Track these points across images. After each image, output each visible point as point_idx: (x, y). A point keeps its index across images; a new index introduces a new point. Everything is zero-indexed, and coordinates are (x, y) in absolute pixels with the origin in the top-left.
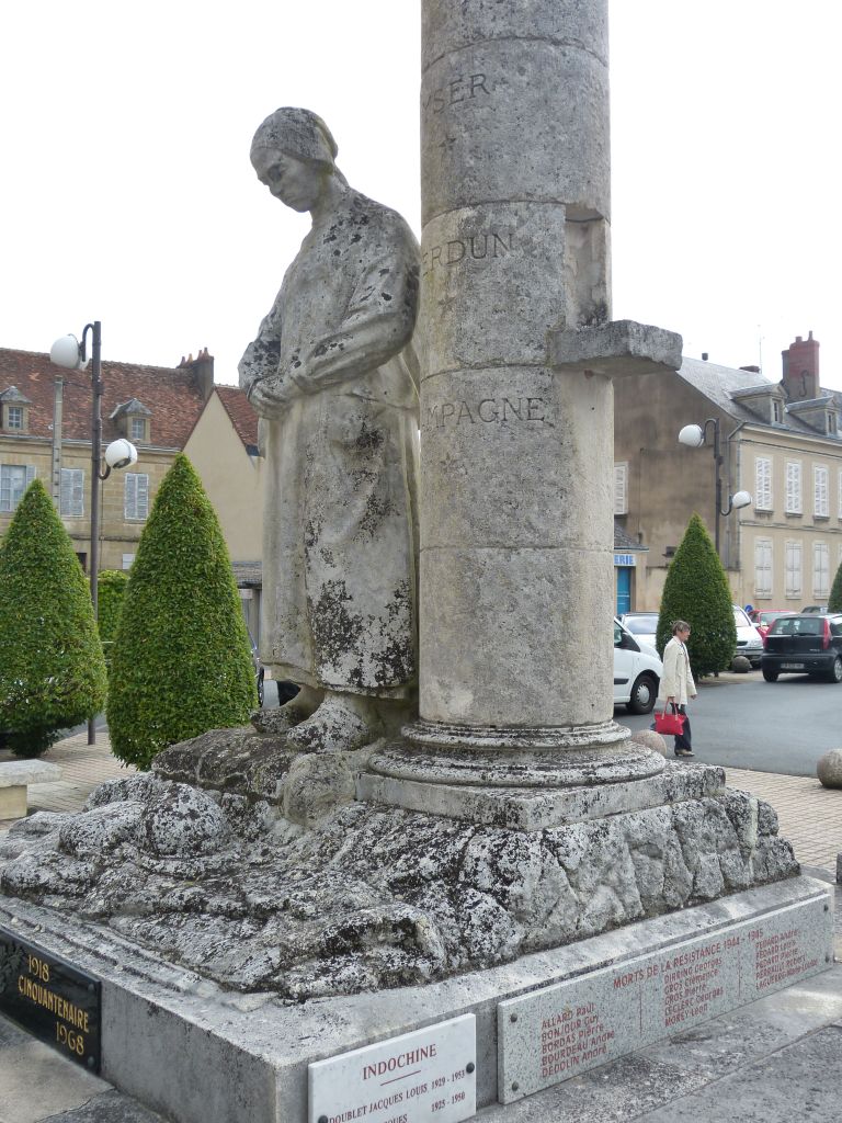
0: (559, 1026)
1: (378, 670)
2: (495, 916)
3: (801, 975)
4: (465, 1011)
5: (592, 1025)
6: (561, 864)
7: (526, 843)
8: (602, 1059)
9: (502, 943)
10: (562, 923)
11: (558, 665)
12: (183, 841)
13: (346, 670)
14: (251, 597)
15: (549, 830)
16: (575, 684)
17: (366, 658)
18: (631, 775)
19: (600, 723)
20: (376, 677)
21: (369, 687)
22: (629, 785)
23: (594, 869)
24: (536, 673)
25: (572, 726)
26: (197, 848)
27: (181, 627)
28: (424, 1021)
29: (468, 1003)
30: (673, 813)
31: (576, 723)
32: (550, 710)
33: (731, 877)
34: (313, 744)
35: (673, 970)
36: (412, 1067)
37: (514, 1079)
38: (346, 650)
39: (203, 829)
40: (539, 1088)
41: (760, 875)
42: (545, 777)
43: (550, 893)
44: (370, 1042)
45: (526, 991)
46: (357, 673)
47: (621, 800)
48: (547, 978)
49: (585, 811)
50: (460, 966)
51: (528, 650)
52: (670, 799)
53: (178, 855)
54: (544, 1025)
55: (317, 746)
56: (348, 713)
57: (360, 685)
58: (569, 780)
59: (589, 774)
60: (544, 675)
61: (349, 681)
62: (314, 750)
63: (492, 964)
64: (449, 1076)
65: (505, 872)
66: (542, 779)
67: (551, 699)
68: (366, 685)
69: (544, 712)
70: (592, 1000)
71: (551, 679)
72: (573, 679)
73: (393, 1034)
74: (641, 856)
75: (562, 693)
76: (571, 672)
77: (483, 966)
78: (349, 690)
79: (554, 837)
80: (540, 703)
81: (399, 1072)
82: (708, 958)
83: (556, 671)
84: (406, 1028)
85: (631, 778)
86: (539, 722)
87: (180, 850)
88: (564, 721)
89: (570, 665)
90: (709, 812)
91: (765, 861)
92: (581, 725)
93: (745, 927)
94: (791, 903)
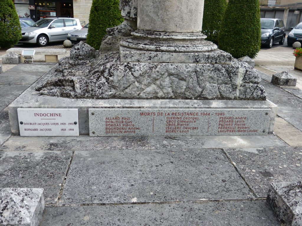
0: (114, 121)
1: (135, 12)
2: (103, 85)
3: (246, 133)
4: (76, 108)
5: (129, 124)
6: (132, 74)
7: (119, 65)
8: (133, 134)
9: (102, 93)
10: (130, 92)
11: (161, 10)
12: (75, 55)
13: (126, 12)
14: (299, 13)
15: (130, 63)
16: (168, 17)
17: (132, 8)
18: (175, 50)
19: (182, 33)
20: (134, 14)
21: (132, 18)
22: (174, 54)
23: (148, 78)
24: (154, 12)
25: (166, 32)
26: (78, 58)
27: (238, 17)
28: (60, 107)
29: (78, 106)
30: (196, 67)
31: (168, 31)
32: (158, 26)
33: (223, 94)
34: (112, 33)
35: (171, 116)
36: (52, 117)
37: (93, 130)
38: (126, 5)
39: (79, 53)
40: (104, 135)
41: (241, 96)
42: (143, 47)
43: (125, 82)
44: (39, 108)
45: (102, 107)
46: (129, 13)
47: (170, 58)
48: (112, 106)
49: (150, 59)
50: (87, 96)
51: (152, 4)
52: (197, 61)
53: (73, 59)
54: (107, 119)
55: (113, 34)
56: (127, 25)
57: (129, 16)
58: (150, 49)
59: (157, 47)
60: (156, 13)
61: (127, 15)
62: (111, 35)
63: (98, 98)
64: (67, 123)
65: (111, 73)
66: (142, 47)
67: (159, 22)
68: (131, 17)
69: (156, 26)
70: (129, 116)
71: (159, 15)
72: (167, 15)
73: (48, 107)
74: (174, 78)
75: (163, 20)
76: (166, 13)
77: (95, 98)
78: (127, 18)
79: (131, 65)
80: (155, 23)
81: (46, 117)
82: (191, 116)
83: (161, 12)
84: (53, 107)
85: (175, 51)
86: (154, 29)
87: (74, 58)
88: (163, 30)
89: (166, 10)
90: (215, 69)
91: (245, 92)
92: (170, 32)
93: (215, 111)
94: (247, 108)
